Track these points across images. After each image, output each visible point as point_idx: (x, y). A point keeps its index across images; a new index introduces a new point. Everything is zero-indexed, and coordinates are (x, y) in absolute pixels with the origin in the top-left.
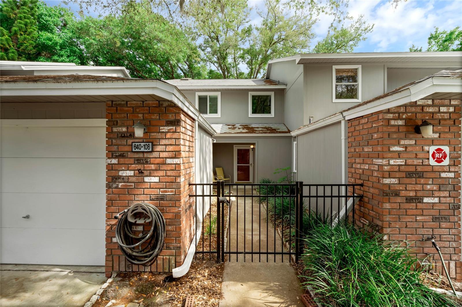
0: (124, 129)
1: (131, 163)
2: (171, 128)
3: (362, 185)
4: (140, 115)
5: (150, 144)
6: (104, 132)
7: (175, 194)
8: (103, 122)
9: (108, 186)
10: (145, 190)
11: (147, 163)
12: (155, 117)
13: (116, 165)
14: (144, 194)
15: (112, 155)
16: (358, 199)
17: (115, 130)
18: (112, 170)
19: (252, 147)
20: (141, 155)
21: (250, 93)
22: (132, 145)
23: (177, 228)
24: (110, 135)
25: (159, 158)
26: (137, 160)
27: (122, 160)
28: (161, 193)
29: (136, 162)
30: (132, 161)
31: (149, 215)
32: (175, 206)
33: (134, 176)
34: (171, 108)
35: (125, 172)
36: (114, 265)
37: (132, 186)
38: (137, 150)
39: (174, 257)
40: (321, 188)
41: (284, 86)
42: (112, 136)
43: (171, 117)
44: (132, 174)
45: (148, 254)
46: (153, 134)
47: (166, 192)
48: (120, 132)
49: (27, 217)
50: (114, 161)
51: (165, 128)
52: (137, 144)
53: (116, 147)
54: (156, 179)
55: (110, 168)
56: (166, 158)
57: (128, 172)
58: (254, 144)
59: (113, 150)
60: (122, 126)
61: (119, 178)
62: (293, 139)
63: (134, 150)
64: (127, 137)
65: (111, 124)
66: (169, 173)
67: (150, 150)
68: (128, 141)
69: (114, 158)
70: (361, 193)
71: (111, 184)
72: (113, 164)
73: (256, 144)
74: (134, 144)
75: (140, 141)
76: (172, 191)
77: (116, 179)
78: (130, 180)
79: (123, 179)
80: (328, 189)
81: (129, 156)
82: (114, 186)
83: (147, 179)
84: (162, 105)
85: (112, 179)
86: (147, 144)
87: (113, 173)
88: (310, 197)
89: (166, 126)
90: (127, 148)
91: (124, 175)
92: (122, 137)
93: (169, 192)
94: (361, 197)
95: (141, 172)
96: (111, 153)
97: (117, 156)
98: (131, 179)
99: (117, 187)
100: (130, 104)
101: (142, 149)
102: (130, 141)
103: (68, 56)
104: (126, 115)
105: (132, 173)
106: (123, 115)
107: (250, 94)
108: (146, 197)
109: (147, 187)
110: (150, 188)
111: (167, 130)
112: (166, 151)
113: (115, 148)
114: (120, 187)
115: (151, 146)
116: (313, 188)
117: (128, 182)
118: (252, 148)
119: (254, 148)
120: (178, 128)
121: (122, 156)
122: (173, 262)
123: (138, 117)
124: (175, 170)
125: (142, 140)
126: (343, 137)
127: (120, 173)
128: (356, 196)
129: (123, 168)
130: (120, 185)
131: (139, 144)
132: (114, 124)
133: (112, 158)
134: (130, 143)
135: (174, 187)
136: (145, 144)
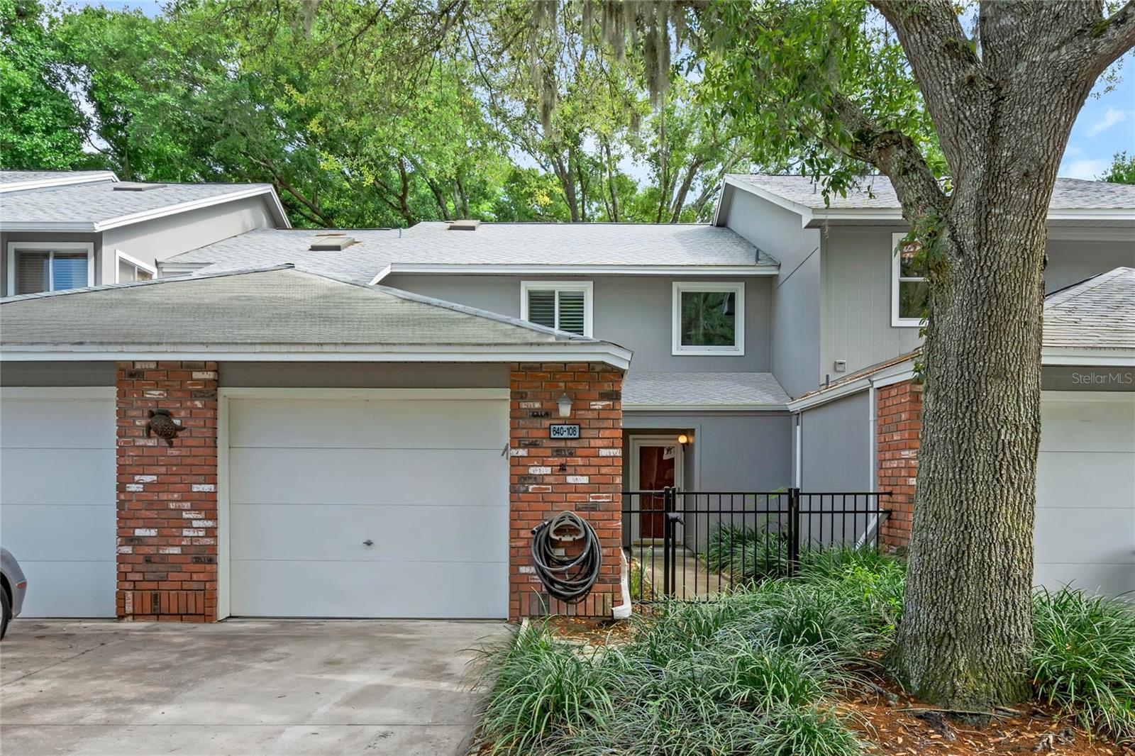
0: (537, 405)
1: (547, 455)
2: (608, 403)
3: (890, 494)
4: (562, 385)
5: (577, 427)
6: (506, 408)
7: (613, 502)
8: (505, 393)
9: (513, 491)
10: (568, 495)
11: (571, 455)
12: (583, 386)
13: (525, 459)
14: (566, 501)
15: (519, 444)
16: (886, 516)
17: (523, 405)
18: (519, 465)
19: (683, 439)
20: (562, 444)
21: (675, 285)
22: (550, 428)
23: (615, 551)
24: (515, 415)
25: (590, 447)
26: (557, 451)
27: (534, 451)
28: (591, 500)
29: (555, 454)
30: (549, 452)
31: (581, 528)
32: (613, 520)
33: (552, 474)
34: (607, 374)
35: (538, 468)
36: (523, 607)
37: (548, 489)
38: (557, 436)
39: (610, 595)
40: (827, 499)
41: (773, 268)
42: (518, 414)
43: (607, 387)
44: (549, 472)
45: (582, 582)
46: (579, 412)
47: (599, 498)
48: (529, 409)
49: (369, 543)
50: (523, 452)
51: (598, 403)
52: (557, 427)
53: (524, 431)
54: (585, 480)
55: (515, 462)
56: (599, 448)
57: (543, 468)
58: (688, 432)
59: (521, 436)
60: (535, 399)
61: (530, 478)
62: (794, 418)
63: (552, 436)
64: (542, 416)
65: (517, 396)
66: (604, 470)
67: (577, 436)
68: (543, 422)
69: (521, 448)
70: (889, 507)
71: (517, 486)
72: (521, 457)
73: (697, 432)
74: (552, 427)
75: (561, 422)
76: (607, 497)
77: (525, 479)
78: (545, 481)
79: (535, 479)
80: (839, 499)
81: (544, 445)
82: (522, 489)
83: (570, 479)
84: (593, 369)
85: (519, 480)
86: (573, 427)
87: (521, 470)
88: (810, 512)
89: (599, 400)
90: (541, 434)
91: (537, 473)
92: (534, 416)
93: (603, 498)
94: (889, 513)
95: (563, 468)
96: (517, 440)
97: (526, 445)
98: (547, 480)
99: (526, 492)
100: (545, 368)
101: (565, 435)
102: (546, 423)
103: (48, 131)
104: (539, 384)
105: (547, 470)
106: (535, 384)
107: (677, 289)
108: (570, 506)
109: (570, 491)
110: (576, 493)
111: (601, 407)
112: (599, 438)
113: (523, 433)
114: (530, 490)
115: (577, 430)
116: (816, 499)
117: (542, 484)
118: (683, 444)
119: (687, 443)
120: (617, 404)
121: (534, 445)
122: (609, 600)
123: (558, 386)
124: (613, 466)
125: (565, 421)
126: (871, 418)
127: (532, 471)
128: (881, 512)
129: (536, 463)
130: (531, 488)
131: (560, 426)
132: (522, 398)
133: (519, 447)
134: (547, 426)
135: (611, 490)
136: (569, 426)
